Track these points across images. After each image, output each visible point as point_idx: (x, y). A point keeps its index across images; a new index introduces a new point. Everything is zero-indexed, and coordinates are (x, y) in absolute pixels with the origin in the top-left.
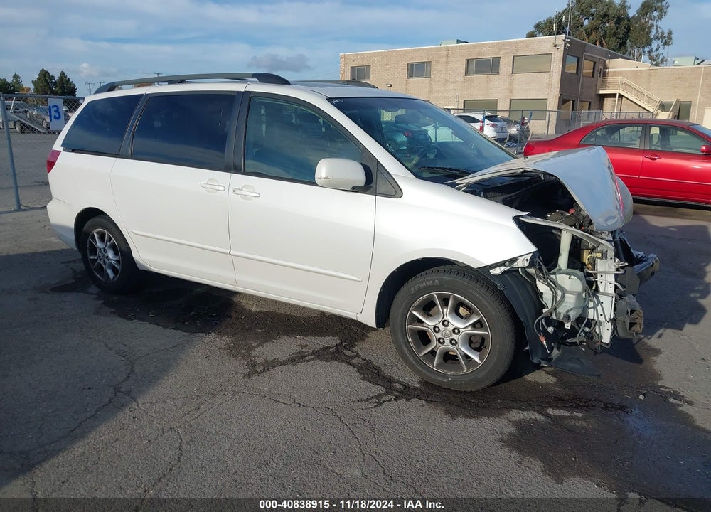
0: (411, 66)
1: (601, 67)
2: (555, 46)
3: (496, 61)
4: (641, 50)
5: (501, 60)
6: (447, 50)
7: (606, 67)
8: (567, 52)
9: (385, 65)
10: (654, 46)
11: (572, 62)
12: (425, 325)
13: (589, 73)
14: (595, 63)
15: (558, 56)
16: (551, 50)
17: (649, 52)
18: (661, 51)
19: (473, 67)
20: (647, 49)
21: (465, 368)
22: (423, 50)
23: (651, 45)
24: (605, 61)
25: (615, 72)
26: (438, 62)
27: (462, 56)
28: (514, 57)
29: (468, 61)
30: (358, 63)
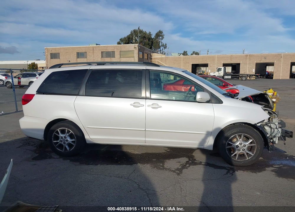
0: (78, 53)
1: (150, 56)
2: (135, 48)
3: (114, 52)
4: (157, 50)
5: (115, 52)
6: (93, 48)
7: (151, 56)
8: (139, 50)
9: (67, 53)
10: (161, 49)
11: (141, 54)
12: (233, 146)
13: (146, 58)
14: (148, 54)
15: (136, 51)
16: (133, 49)
17: (160, 51)
18: (164, 50)
19: (104, 55)
20: (159, 50)
21: (247, 158)
22: (83, 47)
23: (160, 48)
24: (151, 54)
25: (154, 58)
26: (89, 52)
27: (99, 50)
28: (120, 51)
29: (102, 52)
30: (53, 52)
